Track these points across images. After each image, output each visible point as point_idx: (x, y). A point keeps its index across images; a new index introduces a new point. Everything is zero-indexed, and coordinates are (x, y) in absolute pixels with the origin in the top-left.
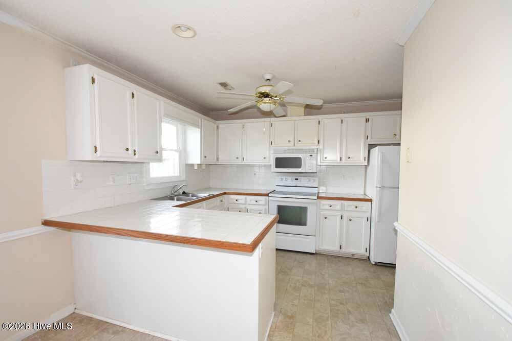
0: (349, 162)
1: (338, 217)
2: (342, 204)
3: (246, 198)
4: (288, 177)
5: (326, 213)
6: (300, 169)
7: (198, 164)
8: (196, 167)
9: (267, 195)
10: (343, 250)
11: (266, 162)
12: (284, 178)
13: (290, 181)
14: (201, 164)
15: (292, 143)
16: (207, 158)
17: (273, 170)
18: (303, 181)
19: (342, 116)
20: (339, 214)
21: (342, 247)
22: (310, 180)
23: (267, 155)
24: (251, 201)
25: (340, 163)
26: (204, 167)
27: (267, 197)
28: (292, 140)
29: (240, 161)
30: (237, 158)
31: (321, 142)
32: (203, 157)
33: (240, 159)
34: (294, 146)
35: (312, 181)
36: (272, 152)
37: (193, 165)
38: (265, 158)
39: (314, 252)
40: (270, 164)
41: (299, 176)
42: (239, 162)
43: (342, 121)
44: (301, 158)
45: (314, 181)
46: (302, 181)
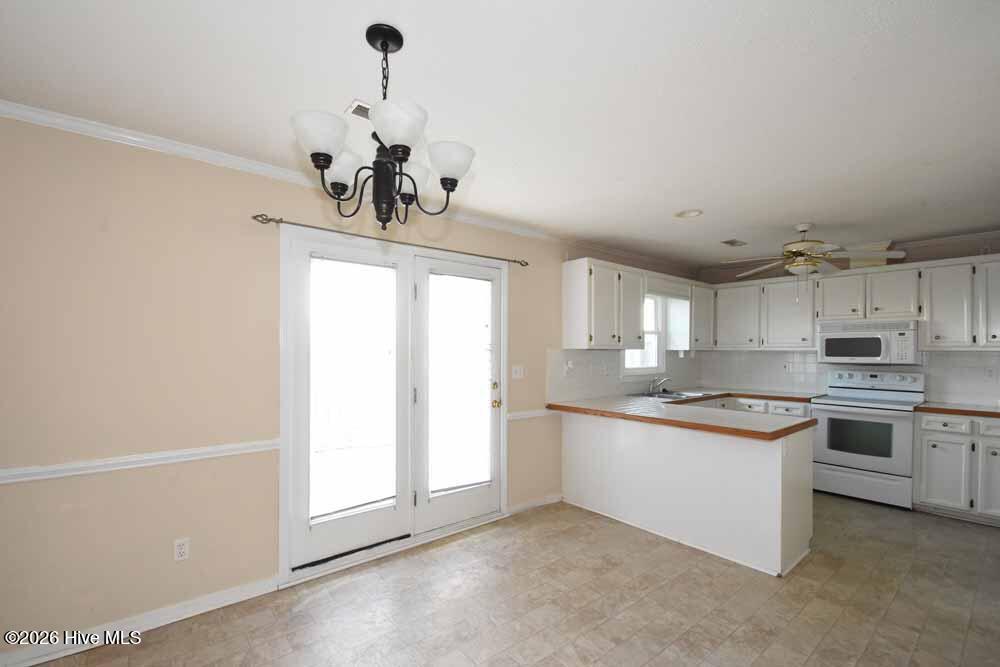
0: (995, 344)
1: (964, 447)
2: (972, 422)
3: (767, 404)
4: (855, 373)
5: (935, 437)
6: (879, 359)
7: (685, 351)
8: (682, 355)
9: (808, 400)
10: (979, 508)
11: (806, 347)
12: (846, 374)
13: (858, 379)
14: (689, 351)
15: (860, 313)
16: (700, 341)
17: (819, 360)
18: (889, 380)
19: (973, 259)
20: (967, 442)
21: (974, 504)
22: (903, 379)
23: (808, 335)
24: (776, 408)
25: (971, 346)
26: (692, 355)
27: (808, 404)
28: (860, 307)
29: (757, 345)
30: (751, 341)
31: (925, 310)
32: (693, 339)
33: (756, 341)
34: (865, 317)
35: (909, 379)
36: (818, 329)
37: (677, 352)
38: (804, 340)
39: (909, 506)
40: (815, 349)
41: (878, 371)
42: (755, 347)
43: (974, 268)
44: (879, 339)
45: (915, 380)
46: (885, 379)
